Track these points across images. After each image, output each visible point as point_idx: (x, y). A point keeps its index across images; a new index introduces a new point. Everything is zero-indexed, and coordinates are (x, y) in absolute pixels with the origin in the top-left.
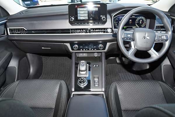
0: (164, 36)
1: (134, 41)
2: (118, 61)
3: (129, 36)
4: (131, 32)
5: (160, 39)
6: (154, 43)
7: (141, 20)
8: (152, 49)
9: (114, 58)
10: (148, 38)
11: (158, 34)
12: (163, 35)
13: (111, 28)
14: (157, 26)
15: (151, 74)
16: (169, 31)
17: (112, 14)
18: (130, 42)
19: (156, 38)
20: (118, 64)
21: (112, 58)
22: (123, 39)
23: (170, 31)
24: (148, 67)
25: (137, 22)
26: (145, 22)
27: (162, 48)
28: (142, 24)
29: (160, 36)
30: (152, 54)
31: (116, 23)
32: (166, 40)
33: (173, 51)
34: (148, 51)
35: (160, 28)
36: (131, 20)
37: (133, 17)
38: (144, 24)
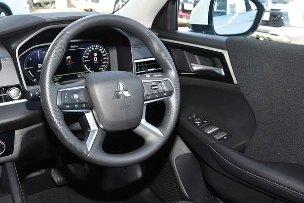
0: (163, 84)
1: (91, 109)
2: (57, 179)
3: (76, 96)
4: (78, 86)
5: (155, 91)
6: (144, 104)
7: (95, 54)
8: (143, 121)
9: (43, 171)
10: (127, 94)
11: (148, 80)
12: (160, 82)
13: (17, 86)
14: (137, 63)
15: (151, 189)
16: (170, 69)
17: (13, 46)
18: (83, 114)
19: (146, 93)
20: (58, 186)
21: (37, 174)
22: (61, 108)
23: (172, 68)
24: (139, 174)
25: (87, 59)
26: (106, 57)
27: (165, 116)
28: (100, 63)
29: (153, 84)
30: (147, 136)
31: (28, 70)
32: (170, 93)
33: (188, 119)
34: (134, 130)
35: (144, 67)
36: (69, 57)
37: (74, 46)
38: (105, 64)
